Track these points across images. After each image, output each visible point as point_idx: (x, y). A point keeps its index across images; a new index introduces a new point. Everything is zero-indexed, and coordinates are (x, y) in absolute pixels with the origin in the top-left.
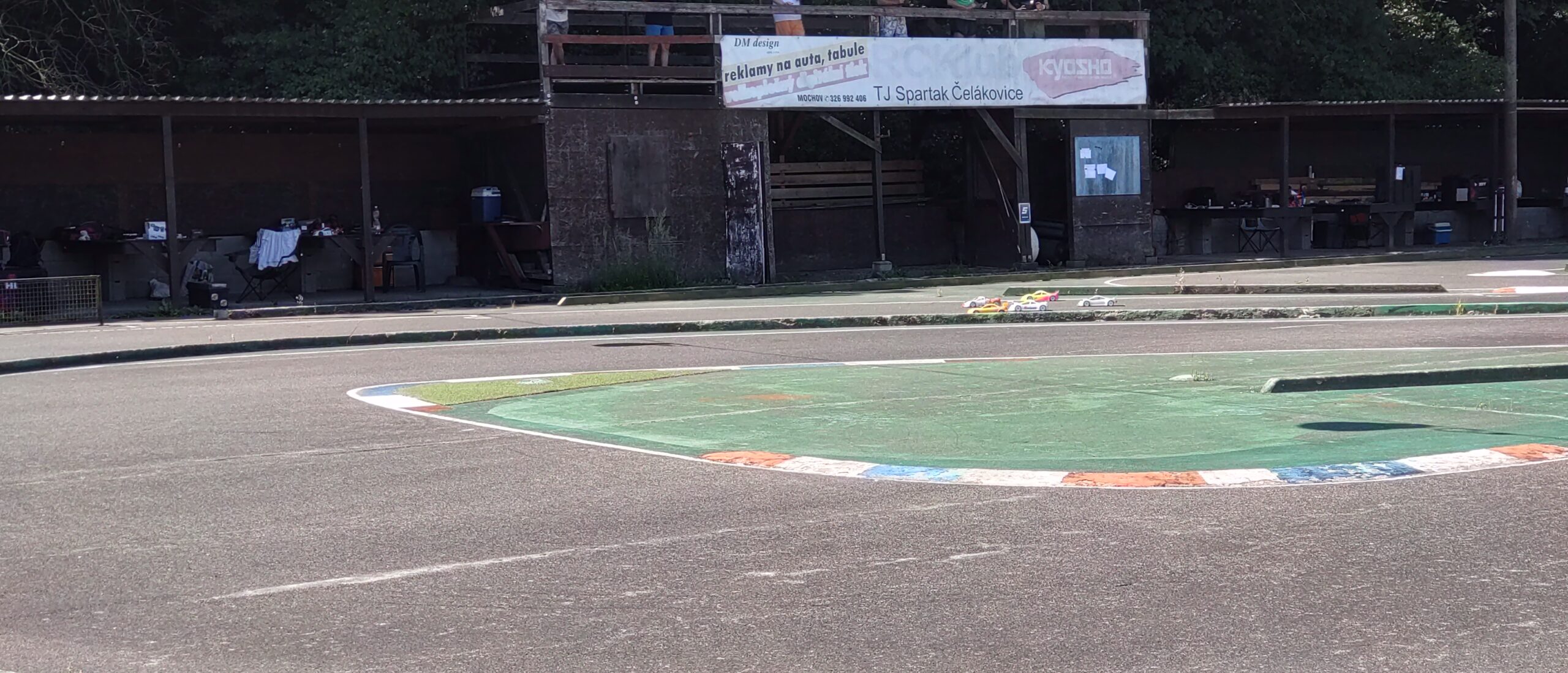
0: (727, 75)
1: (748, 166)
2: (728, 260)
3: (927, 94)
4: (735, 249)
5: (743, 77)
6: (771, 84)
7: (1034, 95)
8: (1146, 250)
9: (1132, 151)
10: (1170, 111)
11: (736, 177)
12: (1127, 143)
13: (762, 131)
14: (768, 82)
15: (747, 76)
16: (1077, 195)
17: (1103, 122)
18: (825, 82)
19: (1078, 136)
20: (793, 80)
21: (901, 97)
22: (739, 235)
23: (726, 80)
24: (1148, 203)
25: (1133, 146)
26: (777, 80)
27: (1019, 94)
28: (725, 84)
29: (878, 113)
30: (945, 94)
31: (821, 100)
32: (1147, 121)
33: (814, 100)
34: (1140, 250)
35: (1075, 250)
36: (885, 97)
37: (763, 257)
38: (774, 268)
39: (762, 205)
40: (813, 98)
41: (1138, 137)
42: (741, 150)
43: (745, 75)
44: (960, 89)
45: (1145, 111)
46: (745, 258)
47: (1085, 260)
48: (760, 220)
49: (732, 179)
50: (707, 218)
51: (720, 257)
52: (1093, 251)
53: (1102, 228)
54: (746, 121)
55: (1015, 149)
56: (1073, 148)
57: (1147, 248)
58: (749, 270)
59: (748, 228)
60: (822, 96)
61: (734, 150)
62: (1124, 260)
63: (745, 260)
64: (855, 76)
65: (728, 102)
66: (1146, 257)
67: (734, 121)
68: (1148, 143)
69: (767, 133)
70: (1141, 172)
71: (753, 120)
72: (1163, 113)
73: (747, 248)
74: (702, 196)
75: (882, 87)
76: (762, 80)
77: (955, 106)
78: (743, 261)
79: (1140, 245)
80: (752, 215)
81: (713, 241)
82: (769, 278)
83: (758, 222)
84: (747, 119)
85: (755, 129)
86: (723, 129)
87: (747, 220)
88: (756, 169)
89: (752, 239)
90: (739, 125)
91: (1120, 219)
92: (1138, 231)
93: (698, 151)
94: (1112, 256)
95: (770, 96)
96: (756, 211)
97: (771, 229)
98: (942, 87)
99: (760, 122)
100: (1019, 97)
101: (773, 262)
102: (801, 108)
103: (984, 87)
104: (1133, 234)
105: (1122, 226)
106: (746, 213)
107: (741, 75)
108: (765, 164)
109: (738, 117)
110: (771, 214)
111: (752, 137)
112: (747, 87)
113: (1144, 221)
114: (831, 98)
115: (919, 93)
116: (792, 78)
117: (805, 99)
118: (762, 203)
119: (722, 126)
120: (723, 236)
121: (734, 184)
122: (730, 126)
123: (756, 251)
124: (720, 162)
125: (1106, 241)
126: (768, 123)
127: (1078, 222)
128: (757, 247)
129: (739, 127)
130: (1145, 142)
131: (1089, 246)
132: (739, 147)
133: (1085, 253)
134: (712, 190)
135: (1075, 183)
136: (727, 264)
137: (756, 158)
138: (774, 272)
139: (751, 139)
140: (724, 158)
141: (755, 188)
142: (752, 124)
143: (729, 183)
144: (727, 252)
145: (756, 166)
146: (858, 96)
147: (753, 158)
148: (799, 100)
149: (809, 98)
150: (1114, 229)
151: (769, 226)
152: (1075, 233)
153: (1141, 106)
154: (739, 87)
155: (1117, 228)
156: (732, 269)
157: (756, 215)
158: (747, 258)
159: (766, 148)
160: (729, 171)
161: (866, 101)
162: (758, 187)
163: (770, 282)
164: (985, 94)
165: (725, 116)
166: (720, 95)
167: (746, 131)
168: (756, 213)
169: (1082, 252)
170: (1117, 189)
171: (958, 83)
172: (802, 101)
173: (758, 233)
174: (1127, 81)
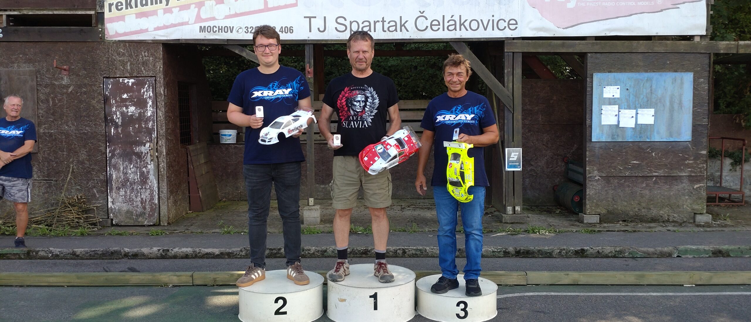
0: (110, 5)
1: (141, 103)
2: (110, 200)
3: (379, 26)
4: (118, 189)
5: (131, 7)
6: (168, 15)
7: (532, 25)
8: (696, 207)
9: (681, 90)
10: (742, 43)
11: (122, 114)
12: (674, 81)
13: (154, 66)
14: (164, 13)
15: (136, 6)
16: (594, 140)
17: (640, 56)
18: (238, 12)
19: (599, 71)
20: (197, 9)
21: (342, 28)
22: (125, 174)
23: (110, 11)
24: (704, 152)
25: (681, 83)
26: (175, 10)
27: (513, 23)
28: (107, 15)
29: (312, 46)
30: (404, 25)
31: (231, 32)
32: (707, 55)
33: (222, 32)
34: (688, 207)
35: (587, 203)
36: (319, 29)
37: (157, 197)
38: (166, 209)
39: (155, 144)
40: (220, 29)
41: (691, 73)
42: (130, 85)
43: (133, 5)
44: (427, 19)
45: (704, 43)
46: (134, 197)
47: (599, 215)
48: (153, 160)
49: (117, 116)
50: (83, 155)
51: (98, 196)
52: (615, 205)
53: (631, 180)
54: (134, 54)
55: (504, 87)
56: (591, 86)
57: (699, 205)
58: (139, 210)
59: (137, 167)
60: (233, 27)
61: (121, 85)
62: (662, 217)
63: (133, 200)
64: (279, 6)
65: (111, 34)
66: (695, 214)
67: (119, 54)
68: (706, 81)
69: (162, 67)
70: (693, 115)
71: (143, 53)
72: (732, 46)
73: (135, 188)
74: (77, 132)
75: (315, 17)
76: (157, 10)
77: (416, 38)
78: (131, 200)
79: (689, 201)
80: (144, 154)
81: (90, 180)
82: (161, 220)
83: (151, 161)
84: (136, 52)
85: (147, 63)
86: (105, 62)
87: (136, 159)
88: (150, 106)
89: (144, 179)
90: (126, 59)
91: (660, 169)
92: (686, 184)
93: (73, 85)
94: (644, 212)
95: (165, 27)
96: (150, 150)
97: (164, 169)
98: (401, 17)
99: (152, 55)
100: (511, 26)
101: (166, 203)
102: (203, 40)
103: (460, 16)
104: (680, 187)
105: (662, 178)
106: (136, 151)
107: (128, 5)
108: (158, 100)
109: (124, 50)
110: (165, 154)
111: (142, 71)
112: (137, 18)
113: (696, 173)
114: (245, 30)
115: (367, 24)
116: (195, 8)
117: (209, 31)
118: (156, 142)
119: (105, 59)
120: (103, 175)
121: (119, 121)
122: (114, 59)
123: (149, 190)
124: (100, 97)
125: (636, 194)
126: (163, 56)
127: (594, 171)
128: (150, 187)
129: (125, 60)
130: (702, 80)
131: (609, 199)
132: (128, 82)
133: (601, 208)
134: (89, 126)
135: (591, 126)
136: (109, 204)
137: (151, 95)
138: (168, 213)
139: (140, 74)
140: (107, 93)
141: (148, 126)
142: (142, 57)
143: (112, 121)
144: (109, 191)
145: (150, 103)
146: (282, 27)
147: (147, 95)
148: (200, 32)
149: (215, 29)
150: (649, 182)
151: (161, 166)
152: (589, 184)
153: (699, 38)
154: (127, 18)
155: (654, 180)
156: (115, 209)
157: (149, 154)
158: (136, 197)
159: (160, 83)
160: (113, 107)
161: (292, 32)
162: (153, 126)
163: (162, 224)
164: (463, 24)
165: (109, 49)
166: (100, 26)
167: (134, 65)
168: (149, 152)
169: (597, 206)
170: (655, 134)
171: (424, 12)
172: (205, 32)
173: (152, 172)
174: (678, 8)
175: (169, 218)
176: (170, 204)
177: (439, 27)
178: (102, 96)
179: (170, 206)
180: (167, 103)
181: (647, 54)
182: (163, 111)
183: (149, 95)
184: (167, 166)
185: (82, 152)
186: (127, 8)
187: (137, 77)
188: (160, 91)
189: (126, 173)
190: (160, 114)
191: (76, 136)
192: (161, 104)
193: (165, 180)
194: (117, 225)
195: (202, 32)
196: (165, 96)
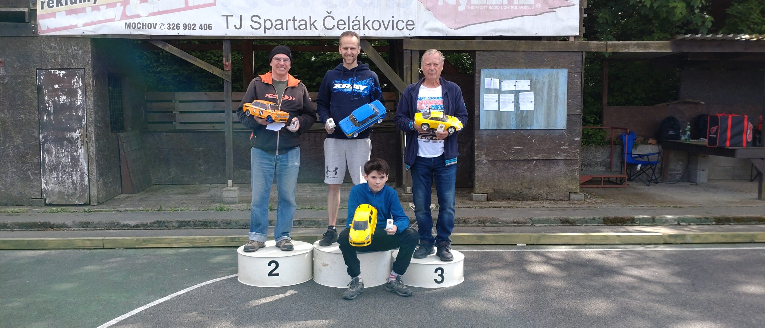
0: (42, 3)
1: (71, 93)
2: (43, 181)
3: (290, 24)
4: (51, 171)
5: (62, 5)
6: (95, 12)
7: (428, 26)
8: (570, 187)
9: (557, 84)
10: (610, 42)
11: (55, 103)
12: (551, 76)
13: (83, 59)
14: (93, 10)
15: (66, 4)
16: (481, 128)
17: (521, 54)
18: (161, 10)
19: (486, 67)
20: (122, 8)
21: (256, 26)
23: (42, 8)
24: (577, 139)
25: (558, 78)
26: (103, 8)
27: (410, 24)
28: (39, 12)
29: (229, 42)
30: (313, 24)
31: (155, 28)
32: (581, 54)
33: (146, 28)
34: (563, 186)
35: (476, 184)
36: (235, 26)
37: (87, 178)
38: (96, 190)
39: (85, 130)
40: (144, 25)
41: (566, 69)
42: (61, 76)
43: (64, 3)
44: (334, 19)
45: (577, 42)
46: (65, 179)
47: (487, 194)
48: (83, 145)
49: (49, 105)
50: (18, 141)
51: (32, 178)
52: (501, 185)
53: (514, 163)
54: (65, 48)
55: (403, 80)
56: (479, 80)
57: (573, 185)
58: (70, 191)
59: (68, 152)
60: (156, 24)
61: (53, 76)
62: (541, 195)
63: (65, 181)
64: (199, 5)
65: (43, 29)
66: (570, 193)
67: (50, 47)
68: (579, 76)
69: (90, 59)
70: (568, 106)
71: (73, 47)
72: (602, 45)
73: (67, 170)
74: (12, 119)
75: (232, 16)
76: (86, 7)
77: (325, 36)
78: (63, 182)
79: (564, 181)
80: (74, 139)
81: (25, 163)
82: (91, 200)
83: (81, 146)
84: (66, 46)
85: (76, 56)
86: (38, 55)
87: (68, 144)
88: (80, 95)
89: (75, 162)
90: (57, 52)
91: (539, 154)
92: (562, 167)
93: (8, 76)
94: (525, 191)
95: (93, 23)
96: (80, 135)
97: (93, 154)
98: (310, 17)
99: (81, 49)
100: (409, 27)
101: (96, 184)
102: (128, 35)
103: (364, 17)
104: (556, 169)
105: (541, 161)
106: (67, 137)
107: (59, 3)
108: (87, 90)
109: (55, 44)
110: (94, 139)
111: (72, 63)
112: (67, 15)
113: (571, 157)
114: (167, 26)
115: (280, 22)
116: (121, 6)
117: (134, 27)
118: (86, 128)
119: (37, 52)
120: (36, 158)
121: (51, 109)
122: (46, 53)
123: (79, 173)
124: (34, 87)
125: (519, 175)
126: (92, 50)
127: (481, 155)
128: (81, 169)
129: (56, 54)
130: (576, 75)
131: (495, 180)
132: (60, 73)
133: (488, 188)
134: (23, 114)
135: (479, 116)
136: (42, 185)
137: (81, 85)
138: (98, 193)
139: (70, 66)
140: (40, 84)
141: (79, 114)
142: (72, 50)
143: (45, 108)
144: (42, 173)
145: (80, 93)
146: (201, 24)
147: (77, 85)
148: (125, 28)
149: (139, 26)
150: (530, 165)
151: (90, 150)
152: (477, 167)
153: (573, 38)
154: (57, 14)
155: (534, 163)
156: (48, 190)
157: (80, 139)
158: (68, 179)
159: (89, 74)
160: (46, 97)
161: (211, 29)
162: (83, 113)
163: (92, 204)
164: (366, 24)
165: (41, 43)
166: (33, 22)
167: (64, 58)
168: (79, 137)
169: (485, 186)
170: (535, 123)
171: (331, 12)
172: (130, 28)
173: (82, 156)
174: (555, 11)
175: (98, 198)
176: (99, 185)
177: (345, 26)
178: (35, 86)
179: (100, 187)
180: (96, 92)
181: (527, 53)
182: (91, 101)
183: (79, 86)
184: (96, 151)
185: (17, 138)
186: (57, 6)
187: (68, 69)
188: (89, 82)
189: (58, 157)
190: (89, 103)
191: (11, 123)
192: (90, 94)
193: (95, 163)
194: (50, 205)
195: (128, 28)
196: (93, 86)
